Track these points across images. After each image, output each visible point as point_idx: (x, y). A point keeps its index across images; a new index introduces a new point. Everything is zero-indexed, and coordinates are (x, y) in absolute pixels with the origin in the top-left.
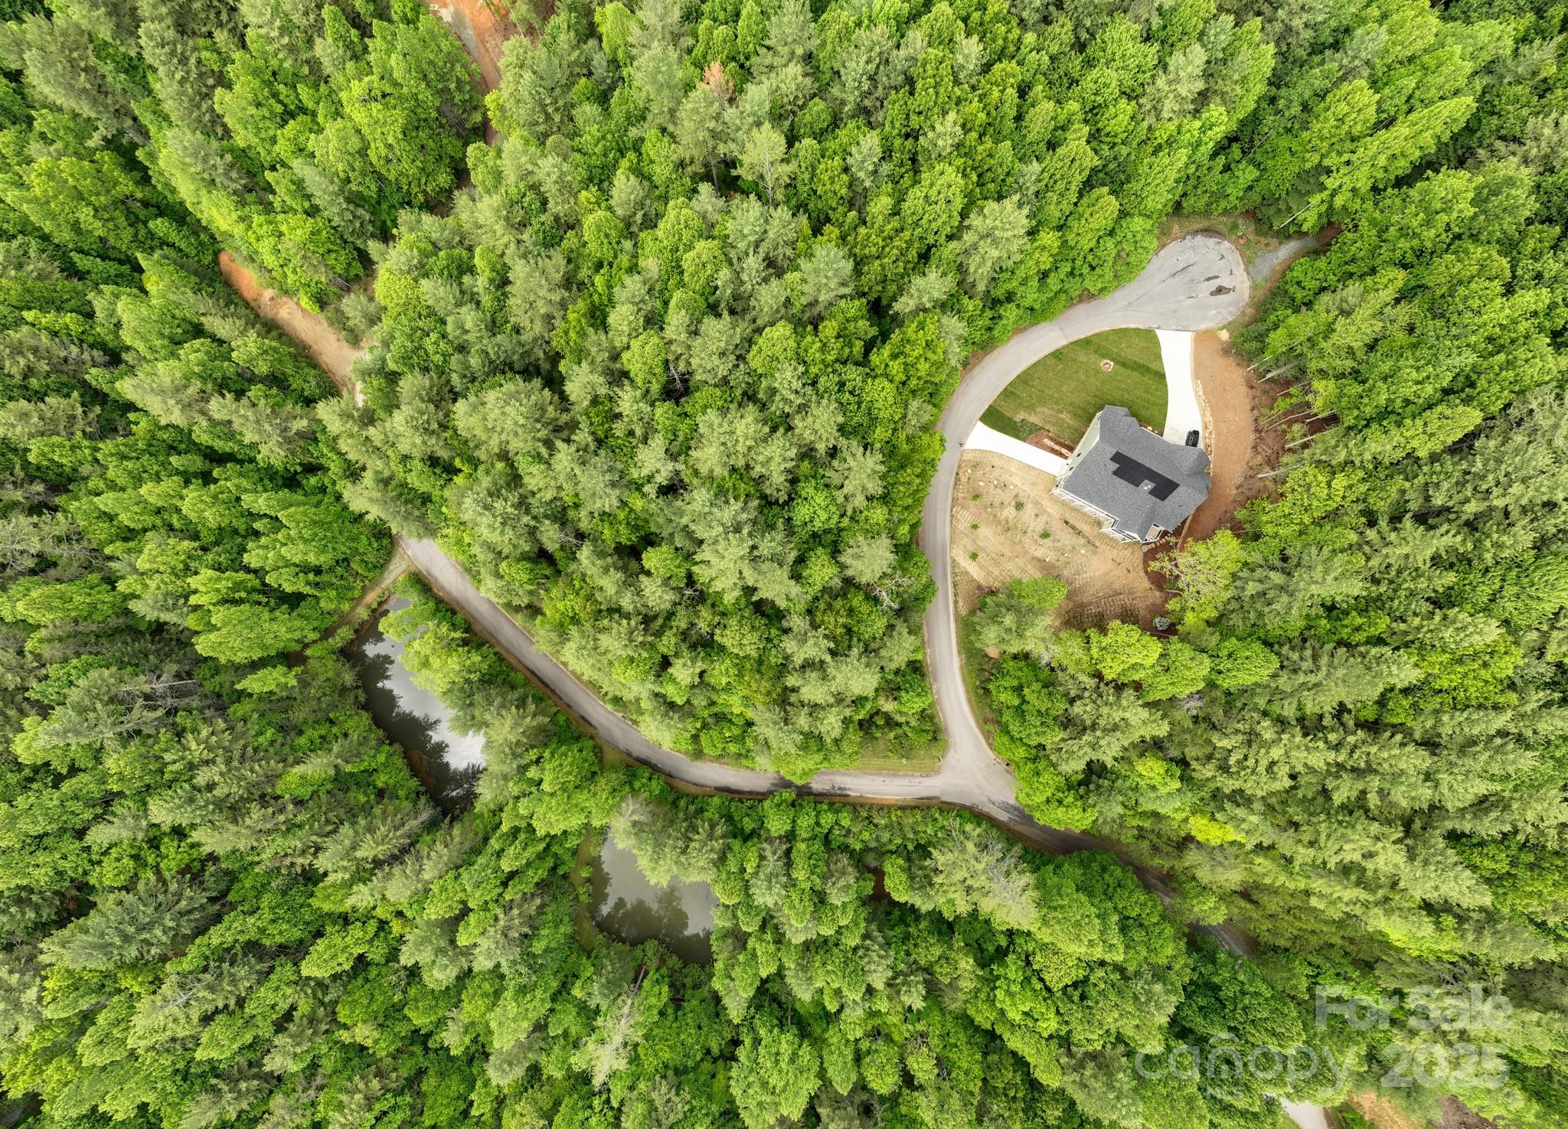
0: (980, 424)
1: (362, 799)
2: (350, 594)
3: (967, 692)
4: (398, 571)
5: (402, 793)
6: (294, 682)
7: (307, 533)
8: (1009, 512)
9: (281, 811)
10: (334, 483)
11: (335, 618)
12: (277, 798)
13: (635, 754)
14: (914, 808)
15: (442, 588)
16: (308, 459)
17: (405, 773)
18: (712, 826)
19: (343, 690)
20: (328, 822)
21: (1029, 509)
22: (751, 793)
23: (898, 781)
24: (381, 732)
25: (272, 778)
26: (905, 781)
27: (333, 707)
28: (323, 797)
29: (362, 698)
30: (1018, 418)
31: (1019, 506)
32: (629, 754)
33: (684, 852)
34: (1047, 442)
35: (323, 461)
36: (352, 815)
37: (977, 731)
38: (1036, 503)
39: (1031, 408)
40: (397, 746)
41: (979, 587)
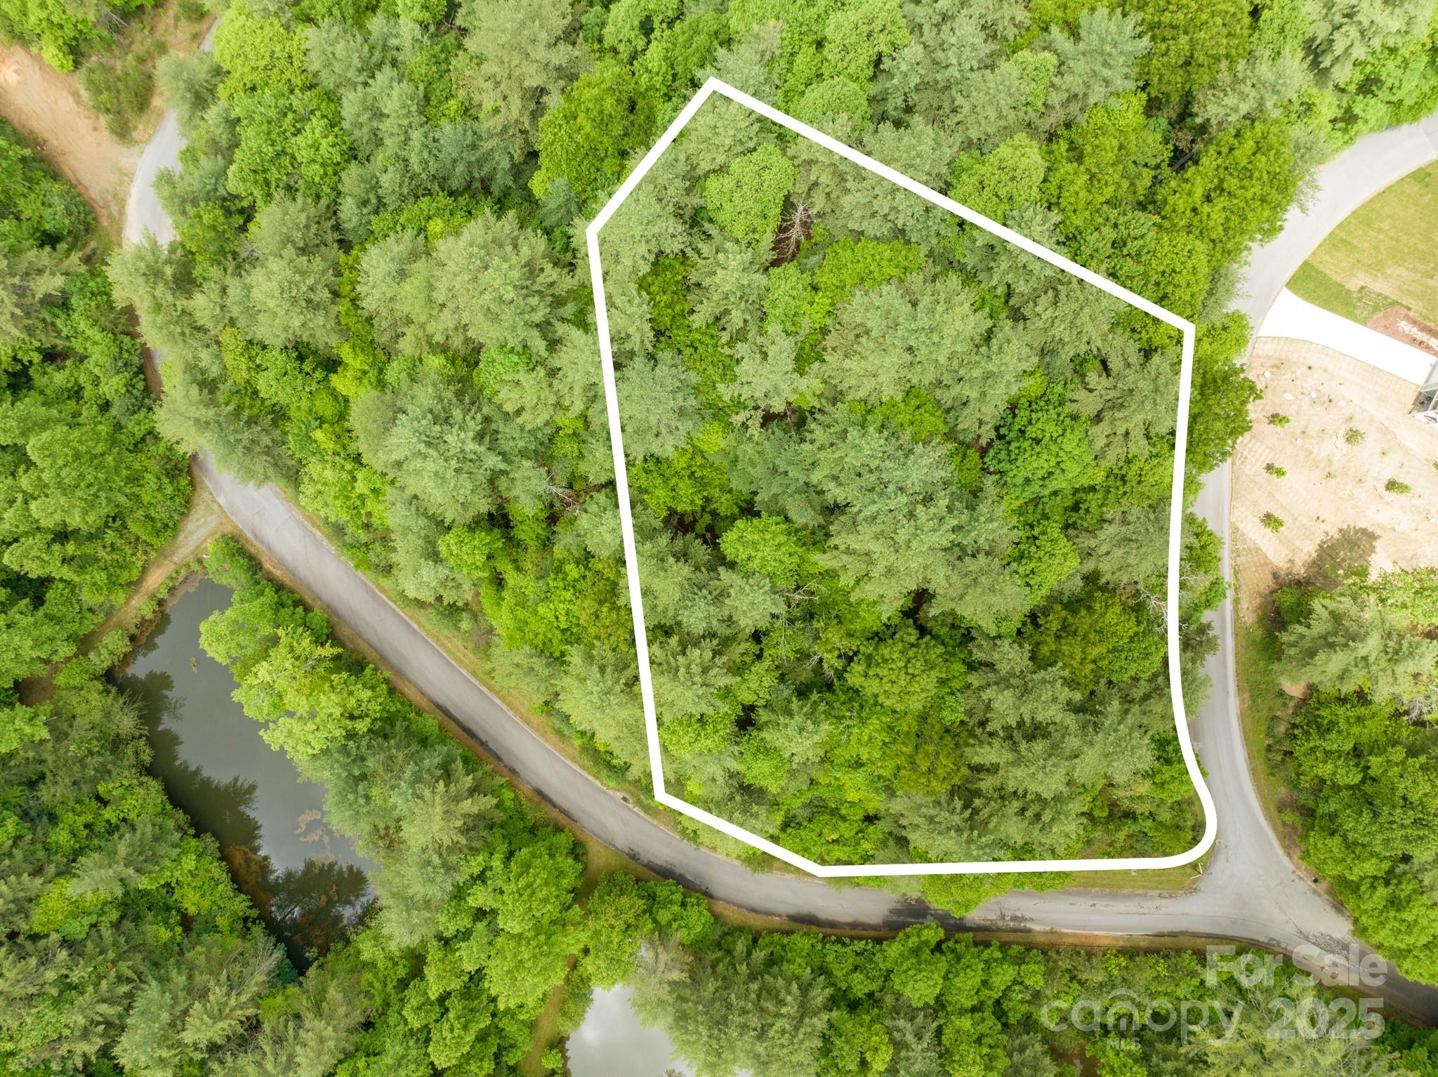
0: (1287, 294)
1: (165, 934)
2: (125, 576)
3: (1250, 757)
4: (203, 532)
5: (222, 922)
6: (44, 733)
7: (68, 476)
8: (1335, 447)
9: (44, 961)
10: (96, 382)
11: (101, 618)
12: (35, 937)
13: (645, 857)
14: (1147, 951)
15: (281, 563)
16: (49, 341)
17: (225, 887)
18: (805, 989)
19: (116, 744)
20: (120, 979)
21: (1371, 444)
22: (854, 925)
23: (1120, 906)
24: (180, 815)
25: (24, 905)
26: (1132, 906)
27: (104, 773)
28: (107, 933)
29: (146, 757)
30: (1353, 284)
31: (1353, 436)
32: (634, 857)
33: (762, 1035)
34: (1404, 326)
35: (77, 345)
36: (156, 963)
37: (1264, 823)
38: (1385, 431)
39: (1376, 267)
40: (208, 839)
41: (1275, 576)
